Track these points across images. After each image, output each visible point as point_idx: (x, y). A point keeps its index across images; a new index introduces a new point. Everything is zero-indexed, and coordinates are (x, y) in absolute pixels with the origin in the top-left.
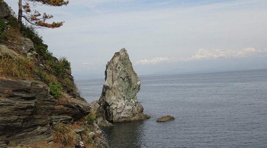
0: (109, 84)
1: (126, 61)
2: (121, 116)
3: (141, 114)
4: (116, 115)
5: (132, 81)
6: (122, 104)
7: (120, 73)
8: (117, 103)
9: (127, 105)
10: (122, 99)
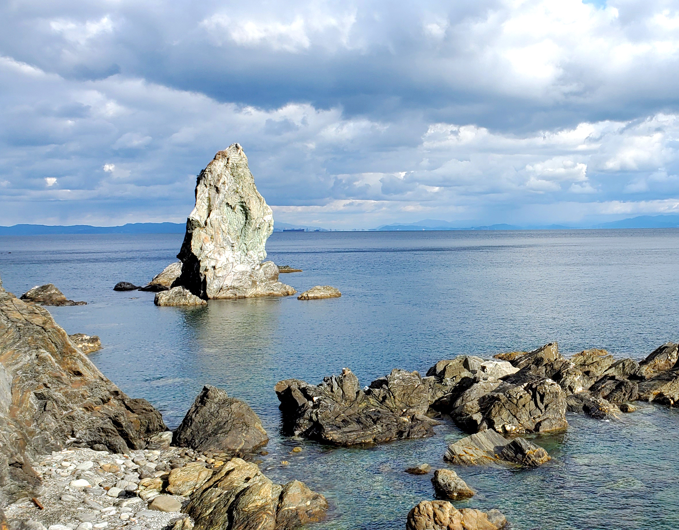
0: (201, 217)
1: (240, 170)
2: (225, 283)
3: (273, 283)
4: (211, 283)
5: (251, 213)
6: (227, 259)
7: (225, 195)
8: (216, 256)
9: (239, 263)
10: (229, 248)
